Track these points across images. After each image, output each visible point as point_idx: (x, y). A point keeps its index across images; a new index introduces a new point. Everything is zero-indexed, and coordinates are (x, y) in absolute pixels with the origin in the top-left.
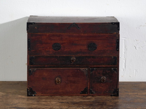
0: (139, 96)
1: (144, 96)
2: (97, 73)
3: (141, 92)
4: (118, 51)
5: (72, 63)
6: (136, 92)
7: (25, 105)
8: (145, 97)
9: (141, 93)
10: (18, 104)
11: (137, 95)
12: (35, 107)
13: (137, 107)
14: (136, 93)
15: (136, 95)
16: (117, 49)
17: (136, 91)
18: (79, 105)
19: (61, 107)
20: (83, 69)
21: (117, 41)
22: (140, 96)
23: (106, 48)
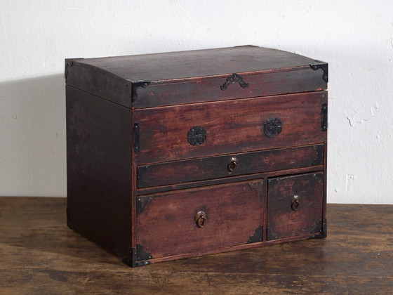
0: (349, 245)
1: (360, 244)
2: (282, 189)
3: (355, 234)
4: (325, 130)
5: (230, 173)
6: (344, 233)
7: (70, 264)
8: (361, 247)
9: (354, 236)
10: (55, 261)
11: (344, 241)
12: (94, 270)
13: (336, 275)
14: (342, 237)
15: (341, 241)
16: (322, 127)
17: (342, 230)
18: (198, 267)
19: (154, 272)
20: (255, 184)
21: (323, 109)
22: (349, 243)
23: (301, 126)
